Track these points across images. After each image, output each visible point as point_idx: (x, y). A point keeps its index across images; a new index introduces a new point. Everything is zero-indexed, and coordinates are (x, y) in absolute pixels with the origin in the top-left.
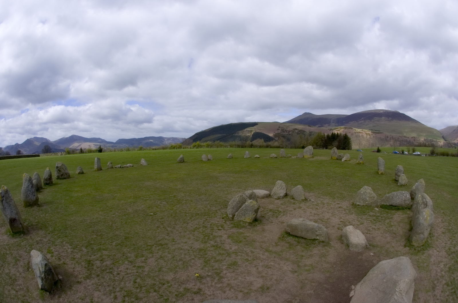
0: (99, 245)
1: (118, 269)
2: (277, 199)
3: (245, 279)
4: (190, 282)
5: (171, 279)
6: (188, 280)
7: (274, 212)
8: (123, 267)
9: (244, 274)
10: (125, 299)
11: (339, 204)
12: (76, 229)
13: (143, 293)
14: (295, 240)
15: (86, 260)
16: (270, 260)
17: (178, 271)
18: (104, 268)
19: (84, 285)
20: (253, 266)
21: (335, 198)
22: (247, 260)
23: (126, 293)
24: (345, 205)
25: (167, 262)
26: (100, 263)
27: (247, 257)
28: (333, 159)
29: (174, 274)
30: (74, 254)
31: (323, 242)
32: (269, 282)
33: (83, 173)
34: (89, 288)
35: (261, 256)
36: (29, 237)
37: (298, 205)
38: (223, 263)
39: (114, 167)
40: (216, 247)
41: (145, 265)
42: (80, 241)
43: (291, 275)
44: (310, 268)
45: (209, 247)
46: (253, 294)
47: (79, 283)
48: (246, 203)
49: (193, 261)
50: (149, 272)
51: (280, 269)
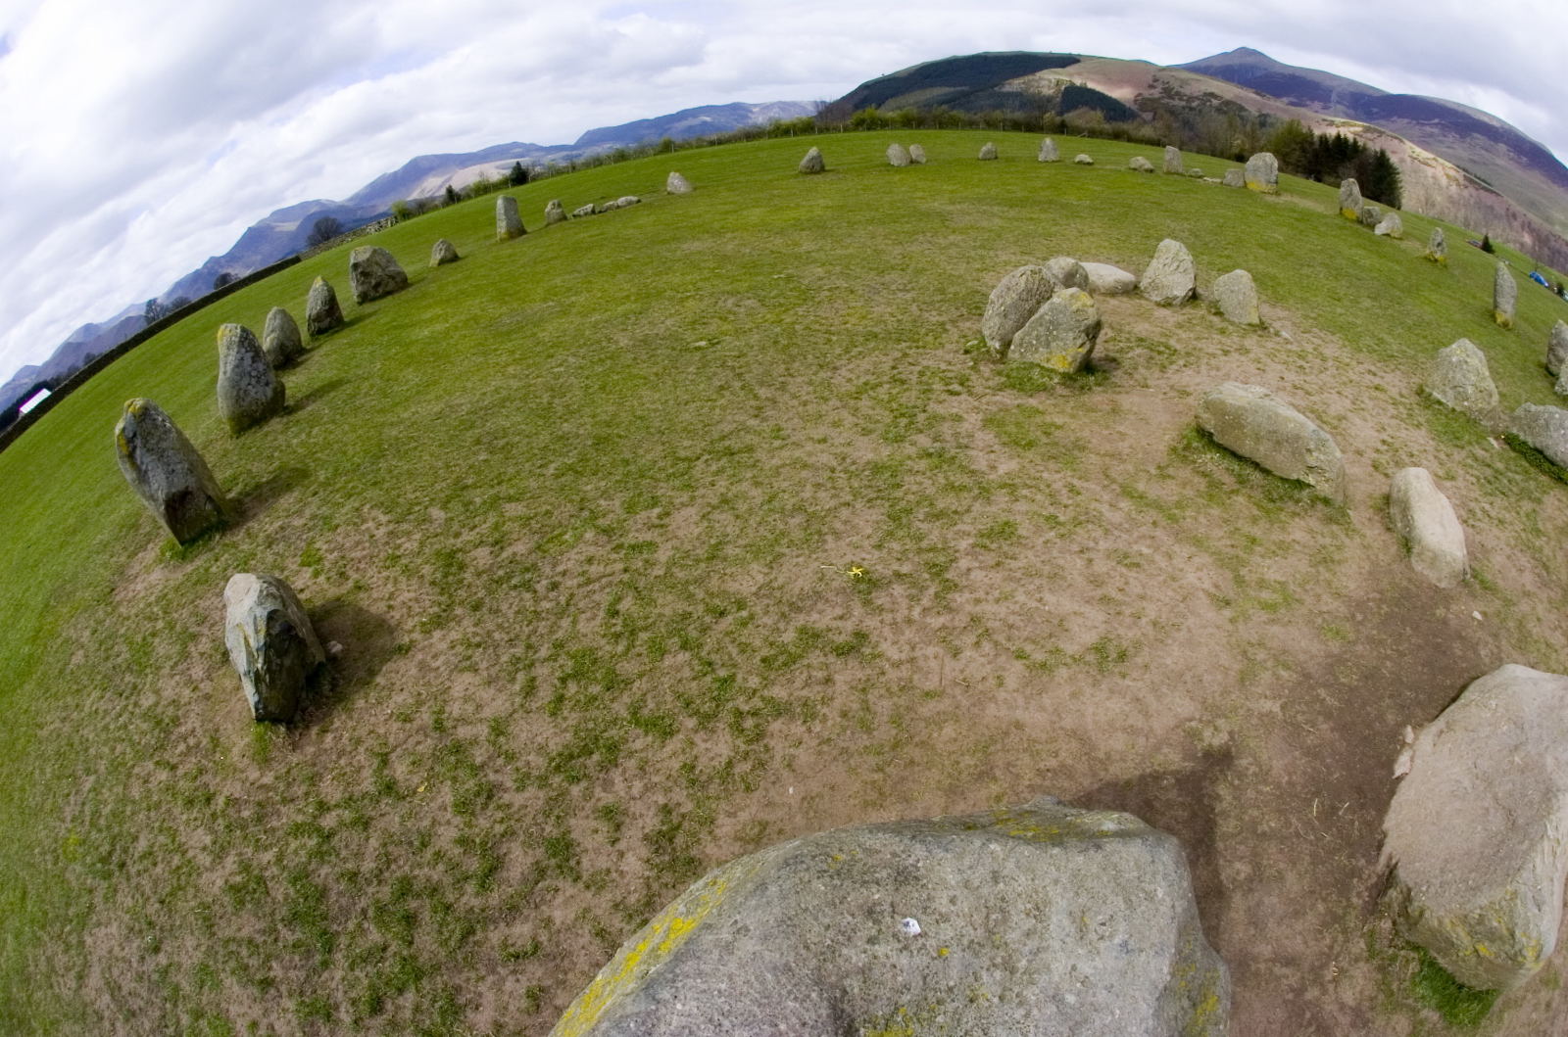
0: (492, 487)
1: (554, 566)
2: (1164, 306)
3: (1040, 600)
4: (827, 601)
5: (754, 589)
6: (816, 593)
7: (1151, 350)
8: (573, 556)
9: (1037, 582)
10: (565, 691)
11: (1374, 374)
12: (416, 448)
13: (640, 655)
14: (1227, 469)
15: (438, 553)
16: (1136, 534)
17: (784, 555)
18: (501, 573)
19: (420, 656)
20: (1076, 548)
21: (1361, 351)
22: (1053, 521)
23: (570, 664)
24: (1394, 386)
25: (747, 521)
26: (492, 552)
27: (1052, 509)
28: (1346, 218)
29: (766, 570)
30: (398, 541)
31: (1326, 501)
32: (1129, 628)
33: (455, 258)
34: (438, 663)
35: (1104, 508)
36: (239, 536)
37: (1236, 339)
38: (960, 527)
39: (569, 216)
40: (936, 460)
41: (658, 540)
42: (423, 488)
43: (1210, 614)
44: (1277, 597)
45: (909, 458)
46: (1063, 673)
47: (403, 650)
48: (1055, 299)
49: (845, 513)
50: (672, 563)
51: (1174, 579)
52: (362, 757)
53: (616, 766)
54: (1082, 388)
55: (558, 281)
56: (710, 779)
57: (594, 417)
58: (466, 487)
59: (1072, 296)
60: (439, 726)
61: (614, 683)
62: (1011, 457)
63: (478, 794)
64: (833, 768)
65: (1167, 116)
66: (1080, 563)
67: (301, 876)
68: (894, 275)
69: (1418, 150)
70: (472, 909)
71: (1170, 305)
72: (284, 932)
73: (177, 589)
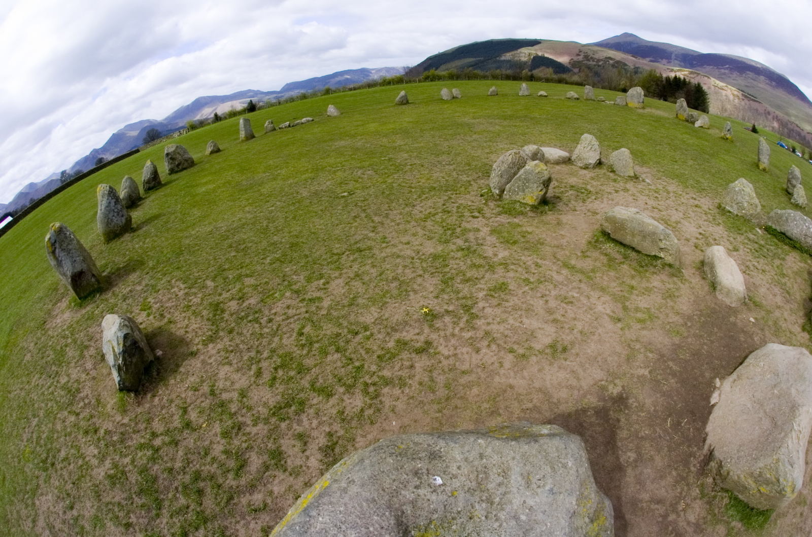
0: (238, 269)
1: (270, 310)
2: (584, 169)
3: (521, 322)
4: (411, 326)
5: (373, 320)
6: (406, 323)
7: (578, 191)
8: (280, 305)
9: (519, 313)
10: (277, 375)
11: (695, 199)
12: (199, 250)
13: (314, 355)
14: (618, 251)
15: (211, 304)
16: (570, 287)
17: (388, 302)
18: (243, 314)
19: (202, 357)
20: (539, 295)
21: (688, 187)
22: (527, 281)
23: (279, 360)
24: (705, 205)
25: (369, 285)
26: (238, 303)
27: (526, 276)
28: (680, 119)
29: (379, 311)
30: (190, 298)
31: (670, 266)
32: (568, 335)
33: (218, 151)
34: (211, 361)
35: (554, 275)
36: (110, 294)
37: (622, 184)
38: (479, 286)
39: (277, 128)
40: (466, 252)
41: (323, 296)
42: (203, 271)
43: (610, 326)
44: (646, 316)
45: (452, 251)
46: (534, 359)
47: (193, 354)
48: (527, 167)
49: (419, 280)
50: (330, 308)
51: (591, 309)
52: (173, 409)
53: (304, 412)
54: (542, 212)
55: (271, 162)
56: (352, 418)
57: (290, 232)
58: (225, 270)
59: (536, 165)
60: (212, 393)
61: (302, 370)
62: (505, 249)
63: (233, 428)
64: (416, 411)
65: (586, 70)
66: (541, 302)
67: (144, 471)
68: (444, 157)
69: (718, 82)
70: (232, 486)
71: (587, 168)
72: (136, 499)
73: (78, 322)
